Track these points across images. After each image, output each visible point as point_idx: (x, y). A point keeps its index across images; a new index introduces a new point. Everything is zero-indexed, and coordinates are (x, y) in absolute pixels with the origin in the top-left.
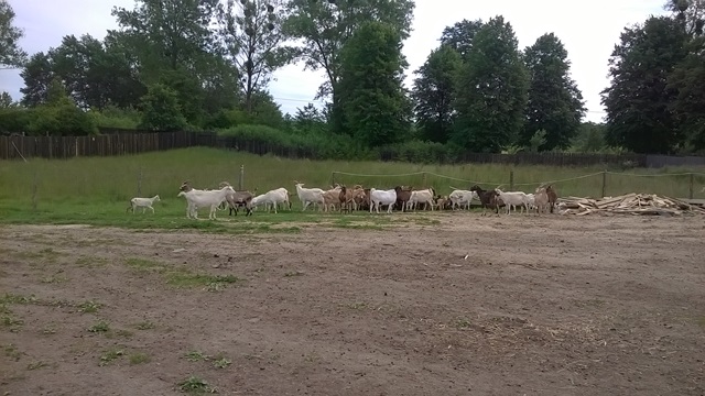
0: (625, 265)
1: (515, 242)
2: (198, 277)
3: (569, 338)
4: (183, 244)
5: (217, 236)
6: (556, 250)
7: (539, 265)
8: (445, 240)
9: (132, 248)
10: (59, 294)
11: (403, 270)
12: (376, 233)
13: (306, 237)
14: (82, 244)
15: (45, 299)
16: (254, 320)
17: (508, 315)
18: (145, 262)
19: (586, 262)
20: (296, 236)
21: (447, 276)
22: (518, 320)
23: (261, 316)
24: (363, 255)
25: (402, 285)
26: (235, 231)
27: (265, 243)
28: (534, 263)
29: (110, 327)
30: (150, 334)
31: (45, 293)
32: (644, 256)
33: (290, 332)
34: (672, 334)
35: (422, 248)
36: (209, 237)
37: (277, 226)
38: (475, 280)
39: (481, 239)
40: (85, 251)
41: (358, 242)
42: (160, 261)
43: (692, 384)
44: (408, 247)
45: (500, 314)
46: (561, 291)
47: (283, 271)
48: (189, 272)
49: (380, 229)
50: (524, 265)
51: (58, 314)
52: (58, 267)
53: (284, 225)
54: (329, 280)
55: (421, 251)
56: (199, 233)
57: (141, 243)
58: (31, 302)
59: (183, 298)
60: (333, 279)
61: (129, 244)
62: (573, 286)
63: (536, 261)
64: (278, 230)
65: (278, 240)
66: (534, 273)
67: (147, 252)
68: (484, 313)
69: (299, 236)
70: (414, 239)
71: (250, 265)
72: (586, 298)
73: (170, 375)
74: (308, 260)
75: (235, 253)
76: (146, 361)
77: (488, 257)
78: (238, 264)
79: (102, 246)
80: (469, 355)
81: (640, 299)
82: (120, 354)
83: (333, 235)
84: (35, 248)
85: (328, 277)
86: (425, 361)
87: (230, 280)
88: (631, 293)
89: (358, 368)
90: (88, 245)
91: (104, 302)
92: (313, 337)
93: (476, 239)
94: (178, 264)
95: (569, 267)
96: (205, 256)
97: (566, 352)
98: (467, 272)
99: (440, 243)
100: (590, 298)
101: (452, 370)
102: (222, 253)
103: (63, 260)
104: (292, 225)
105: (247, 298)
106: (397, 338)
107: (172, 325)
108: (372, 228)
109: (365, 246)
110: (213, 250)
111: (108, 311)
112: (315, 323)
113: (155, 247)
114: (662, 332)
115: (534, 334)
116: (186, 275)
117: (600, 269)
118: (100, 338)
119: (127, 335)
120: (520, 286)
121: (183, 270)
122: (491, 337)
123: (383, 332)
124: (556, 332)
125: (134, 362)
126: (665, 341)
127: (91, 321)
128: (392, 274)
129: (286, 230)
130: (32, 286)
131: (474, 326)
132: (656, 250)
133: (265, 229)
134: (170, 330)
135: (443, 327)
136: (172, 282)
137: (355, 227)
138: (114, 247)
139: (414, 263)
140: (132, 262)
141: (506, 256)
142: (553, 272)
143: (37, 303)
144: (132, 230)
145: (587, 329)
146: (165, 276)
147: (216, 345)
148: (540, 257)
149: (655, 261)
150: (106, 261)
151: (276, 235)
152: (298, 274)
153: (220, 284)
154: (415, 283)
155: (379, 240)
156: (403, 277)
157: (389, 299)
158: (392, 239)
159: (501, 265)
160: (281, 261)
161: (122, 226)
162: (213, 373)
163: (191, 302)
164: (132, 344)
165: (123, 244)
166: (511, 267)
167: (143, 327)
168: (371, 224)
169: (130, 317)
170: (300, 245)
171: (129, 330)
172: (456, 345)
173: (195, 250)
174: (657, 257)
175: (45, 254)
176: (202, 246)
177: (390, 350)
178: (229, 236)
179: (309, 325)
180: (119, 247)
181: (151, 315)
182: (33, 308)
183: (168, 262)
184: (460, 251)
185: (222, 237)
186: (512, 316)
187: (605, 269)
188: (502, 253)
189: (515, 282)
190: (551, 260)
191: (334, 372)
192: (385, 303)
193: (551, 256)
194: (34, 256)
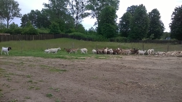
0: (169, 69)
1: (141, 63)
2: (57, 70)
3: (149, 87)
4: (56, 62)
5: (64, 60)
6: (152, 65)
7: (146, 69)
8: (123, 62)
9: (43, 62)
10: (22, 73)
11: (109, 69)
12: (105, 60)
13: (86, 61)
14: (31, 61)
15: (19, 74)
16: (68, 80)
17: (134, 81)
18: (45, 66)
19: (159, 68)
20: (84, 60)
21: (121, 71)
22: (136, 82)
23: (70, 80)
24: (100, 65)
25: (108, 73)
26: (69, 59)
27: (76, 62)
28: (145, 68)
29: (33, 81)
30: (42, 83)
31: (19, 73)
32: (175, 67)
33: (77, 83)
34: (177, 87)
35: (116, 64)
36: (62, 60)
37: (80, 58)
38: (128, 72)
39: (132, 62)
40: (31, 63)
41: (100, 62)
42: (49, 66)
43: (179, 100)
44: (112, 63)
45: (132, 81)
46: (150, 75)
47: (79, 69)
48: (55, 68)
49: (106, 59)
50: (142, 69)
51: (21, 78)
52: (23, 66)
53: (82, 57)
54: (90, 71)
55: (115, 64)
56: (60, 59)
57: (45, 61)
58: (15, 75)
59: (52, 75)
60: (91, 71)
61: (42, 62)
62: (154, 74)
63: (146, 68)
64: (80, 59)
65: (79, 61)
66: (144, 71)
67: (46, 63)
68: (128, 80)
69: (85, 60)
70: (115, 62)
71: (71, 67)
72: (156, 77)
73: (44, 93)
74: (86, 66)
75: (68, 64)
76: (39, 89)
77: (133, 66)
78: (68, 67)
79: (35, 62)
80: (121, 90)
81: (171, 78)
82: (33, 87)
83: (94, 60)
84: (19, 62)
85: (90, 70)
86: (110, 91)
87: (65, 71)
88: (169, 76)
89: (92, 93)
90: (32, 61)
91: (33, 75)
92: (82, 85)
93: (131, 62)
94: (53, 66)
95: (154, 69)
96: (60, 65)
97: (147, 91)
98: (126, 70)
99: (121, 63)
100: (157, 77)
101: (116, 94)
102: (64, 64)
103: (25, 65)
104: (84, 57)
105: (68, 75)
106: (104, 86)
107: (48, 81)
108: (104, 59)
109: (101, 63)
110: (62, 63)
111: (33, 77)
112: (84, 81)
113: (48, 62)
114: (174, 86)
115: (140, 86)
116: (54, 69)
117: (162, 70)
118: (30, 84)
119: (36, 83)
120: (139, 74)
121: (54, 68)
122: (128, 86)
123: (100, 84)
124: (145, 86)
125: (36, 89)
126: (174, 89)
127: (29, 79)
128: (106, 70)
129: (82, 59)
130: (16, 71)
131: (124, 84)
132: (178, 66)
133: (77, 58)
134: (47, 82)
135: (116, 83)
136: (50, 71)
137: (100, 58)
138: (38, 62)
139: (113, 67)
140: (42, 66)
141: (138, 66)
142: (149, 71)
143: (17, 75)
144: (44, 58)
145: (154, 85)
146: (49, 69)
147: (57, 86)
148: (147, 67)
149: (177, 68)
150: (35, 65)
151: (79, 60)
152: (82, 69)
153: (62, 71)
154: (112, 72)
155: (105, 62)
156: (109, 71)
157: (104, 76)
158: (108, 61)
159: (136, 69)
160: (79, 66)
161: (41, 57)
162: (55, 92)
163: (54, 76)
164: (37, 85)
165: (41, 61)
166: (138, 69)
167: (41, 81)
168: (104, 58)
169: (38, 79)
170: (84, 63)
171: (37, 82)
172: (119, 88)
173: (58, 63)
174: (178, 67)
175: (21, 63)
176: (60, 62)
177: (101, 88)
178: (67, 60)
179: (82, 82)
180: (40, 62)
181: (44, 78)
182: (15, 76)
183: (51, 66)
184: (125, 65)
185: (66, 60)
186: (135, 81)
187: (164, 70)
188: (137, 65)
189: (138, 73)
190: (149, 68)
191: (85, 93)
192: (103, 77)
193: (150, 66)
194: (18, 64)
